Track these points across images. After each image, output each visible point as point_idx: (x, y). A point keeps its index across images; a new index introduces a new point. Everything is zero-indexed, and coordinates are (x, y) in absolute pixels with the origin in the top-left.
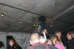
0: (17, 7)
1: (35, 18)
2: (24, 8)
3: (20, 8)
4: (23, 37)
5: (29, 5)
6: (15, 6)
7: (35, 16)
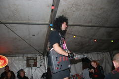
0: (87, 24)
1: (111, 32)
2: (96, 24)
3: (90, 24)
4: (99, 57)
5: (100, 19)
6: (85, 24)
7: (111, 30)
